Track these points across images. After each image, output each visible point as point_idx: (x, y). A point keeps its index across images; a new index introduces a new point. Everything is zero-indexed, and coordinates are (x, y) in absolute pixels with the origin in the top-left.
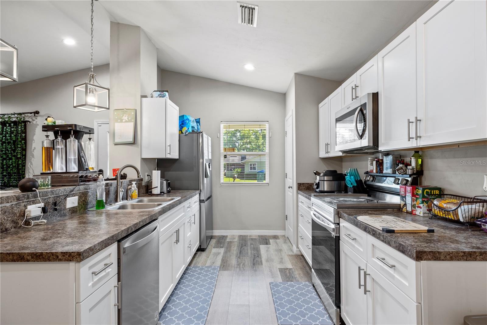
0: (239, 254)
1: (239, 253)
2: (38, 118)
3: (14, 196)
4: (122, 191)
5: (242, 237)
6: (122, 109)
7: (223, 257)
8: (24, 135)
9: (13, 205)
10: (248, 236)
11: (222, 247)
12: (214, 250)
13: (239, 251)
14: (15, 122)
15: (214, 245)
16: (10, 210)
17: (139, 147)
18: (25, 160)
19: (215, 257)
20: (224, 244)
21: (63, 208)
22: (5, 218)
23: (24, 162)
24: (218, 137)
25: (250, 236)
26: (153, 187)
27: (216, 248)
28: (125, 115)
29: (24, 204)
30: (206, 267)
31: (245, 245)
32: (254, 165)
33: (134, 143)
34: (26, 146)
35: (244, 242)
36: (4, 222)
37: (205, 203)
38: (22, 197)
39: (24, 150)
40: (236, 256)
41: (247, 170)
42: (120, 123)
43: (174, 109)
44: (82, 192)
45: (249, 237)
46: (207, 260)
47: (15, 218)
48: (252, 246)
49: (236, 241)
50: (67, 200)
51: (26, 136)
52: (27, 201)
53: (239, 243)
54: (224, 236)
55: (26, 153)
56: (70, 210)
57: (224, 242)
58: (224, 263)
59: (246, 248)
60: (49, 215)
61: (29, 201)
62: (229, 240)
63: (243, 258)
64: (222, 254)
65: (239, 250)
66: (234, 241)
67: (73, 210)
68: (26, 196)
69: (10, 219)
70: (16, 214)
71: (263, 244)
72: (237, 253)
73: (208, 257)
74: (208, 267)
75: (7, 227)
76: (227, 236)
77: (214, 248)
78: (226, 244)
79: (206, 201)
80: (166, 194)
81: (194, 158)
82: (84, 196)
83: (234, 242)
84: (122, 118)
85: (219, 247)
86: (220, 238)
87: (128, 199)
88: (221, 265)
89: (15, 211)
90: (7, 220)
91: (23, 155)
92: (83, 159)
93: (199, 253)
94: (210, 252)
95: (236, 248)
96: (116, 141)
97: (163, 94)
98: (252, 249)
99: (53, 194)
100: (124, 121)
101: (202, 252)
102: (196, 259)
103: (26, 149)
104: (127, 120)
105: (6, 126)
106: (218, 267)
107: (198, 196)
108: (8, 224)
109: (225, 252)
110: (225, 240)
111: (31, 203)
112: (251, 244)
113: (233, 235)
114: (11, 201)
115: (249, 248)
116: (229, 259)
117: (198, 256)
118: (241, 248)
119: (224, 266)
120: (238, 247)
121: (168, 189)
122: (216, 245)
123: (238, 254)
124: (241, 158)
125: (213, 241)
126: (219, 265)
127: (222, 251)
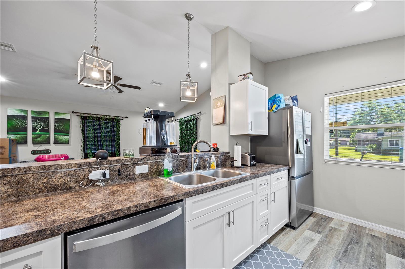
0: (341, 254)
1: (342, 252)
2: (201, 115)
3: (75, 164)
4: (197, 162)
5: (355, 227)
6: (217, 98)
7: (315, 249)
8: (196, 125)
9: (76, 170)
10: (366, 228)
11: (320, 233)
12: (308, 233)
13: (343, 250)
14: (193, 119)
15: (310, 225)
16: (73, 173)
17: (227, 126)
18: (197, 138)
19: (305, 244)
20: (324, 228)
21: (132, 173)
22: (69, 179)
23: (196, 139)
24: (321, 112)
25: (370, 230)
26: (235, 160)
27: (312, 230)
28: (219, 102)
29: (88, 169)
30: (285, 254)
31: (357, 243)
32: (396, 141)
33: (223, 123)
34: (197, 131)
35: (356, 236)
36: (67, 182)
37: (295, 180)
38: (84, 165)
39: (197, 133)
40: (336, 257)
41: (385, 145)
42: (216, 109)
43: (262, 90)
44: (154, 162)
45: (367, 231)
46: (293, 244)
47: (79, 179)
48: (370, 249)
49: (343, 231)
50: (136, 168)
51: (197, 126)
52: (91, 168)
53: (348, 235)
54: (329, 217)
55: (197, 134)
56: (140, 175)
57: (325, 226)
58: (313, 260)
59: (357, 248)
60: (117, 179)
61: (93, 167)
62: (333, 226)
63: (348, 265)
64: (315, 243)
65: (344, 248)
66: (340, 228)
67: (144, 176)
68: (88, 164)
69: (74, 180)
70: (79, 176)
71: (394, 254)
72: (339, 251)
73: (295, 241)
74: (288, 256)
75: (71, 185)
76: (332, 219)
77: (308, 229)
78: (327, 230)
79: (297, 179)
80: (250, 167)
81: (283, 134)
82: (156, 165)
83: (340, 230)
84: (217, 105)
85: (316, 231)
86: (322, 218)
87: (206, 169)
88: (307, 261)
89: (79, 175)
90: (71, 181)
91: (196, 136)
92: (162, 136)
93: (288, 229)
94: (301, 235)
95: (339, 241)
96: (214, 123)
97: (246, 77)
98: (368, 254)
99: (118, 163)
100: (218, 106)
101: (292, 230)
102: (281, 236)
103: (197, 132)
104: (220, 105)
105: (190, 121)
106: (301, 262)
107: (286, 172)
108: (72, 184)
109: (321, 243)
110: (328, 223)
111: (96, 169)
112: (368, 244)
113: (342, 221)
114: (72, 167)
115: (363, 250)
116: (322, 256)
117: (285, 234)
118: (349, 245)
119: (311, 264)
120: (343, 242)
121: (252, 163)
122: (313, 226)
123: (339, 253)
124: (376, 134)
125: (311, 220)
126: (304, 261)
127: (318, 237)
